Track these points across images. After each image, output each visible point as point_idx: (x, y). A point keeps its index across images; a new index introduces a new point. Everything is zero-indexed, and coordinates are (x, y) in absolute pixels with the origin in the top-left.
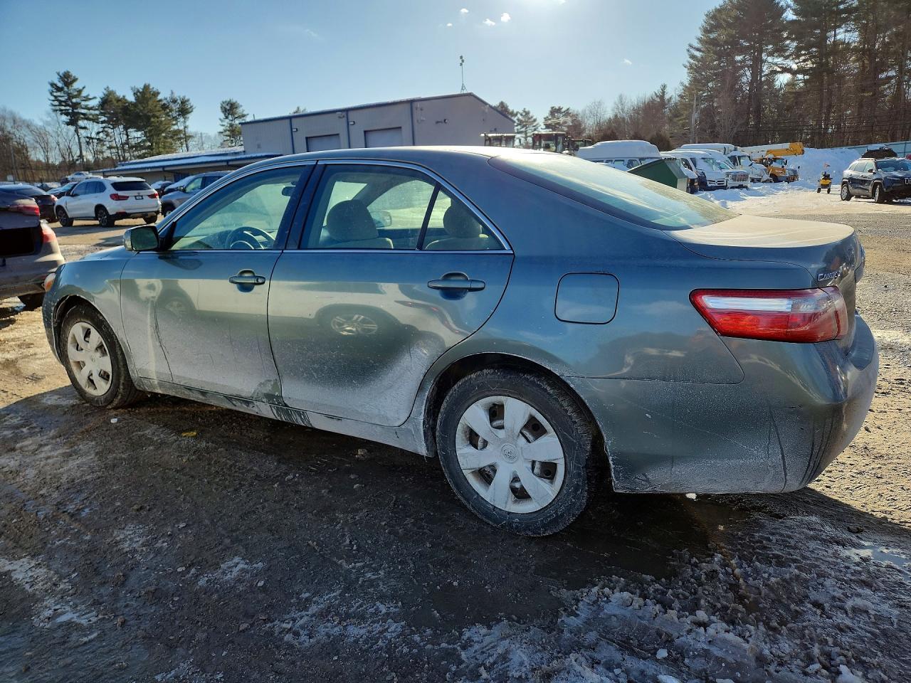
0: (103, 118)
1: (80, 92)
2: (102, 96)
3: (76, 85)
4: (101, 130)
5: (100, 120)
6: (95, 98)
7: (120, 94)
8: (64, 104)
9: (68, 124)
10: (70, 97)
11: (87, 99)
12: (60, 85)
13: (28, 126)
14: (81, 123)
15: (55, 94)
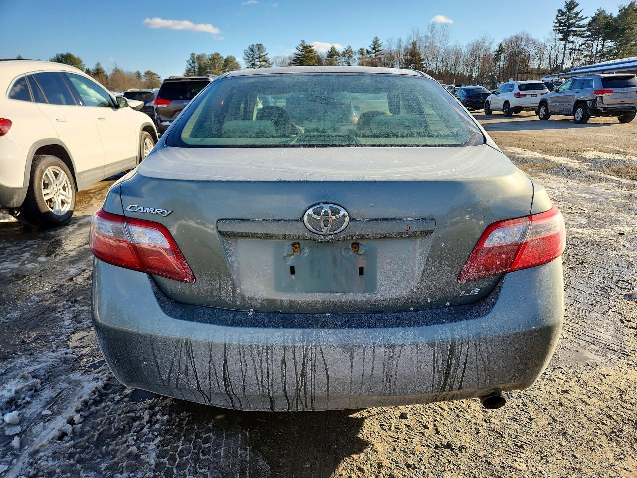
0: (589, 33)
1: (577, 14)
2: (594, 15)
3: (576, 10)
4: (584, 43)
5: (586, 35)
6: (587, 18)
7: (608, 13)
8: (562, 25)
9: (561, 40)
10: (569, 18)
11: (581, 19)
12: (565, 11)
13: (535, 43)
14: (571, 38)
15: (559, 18)
